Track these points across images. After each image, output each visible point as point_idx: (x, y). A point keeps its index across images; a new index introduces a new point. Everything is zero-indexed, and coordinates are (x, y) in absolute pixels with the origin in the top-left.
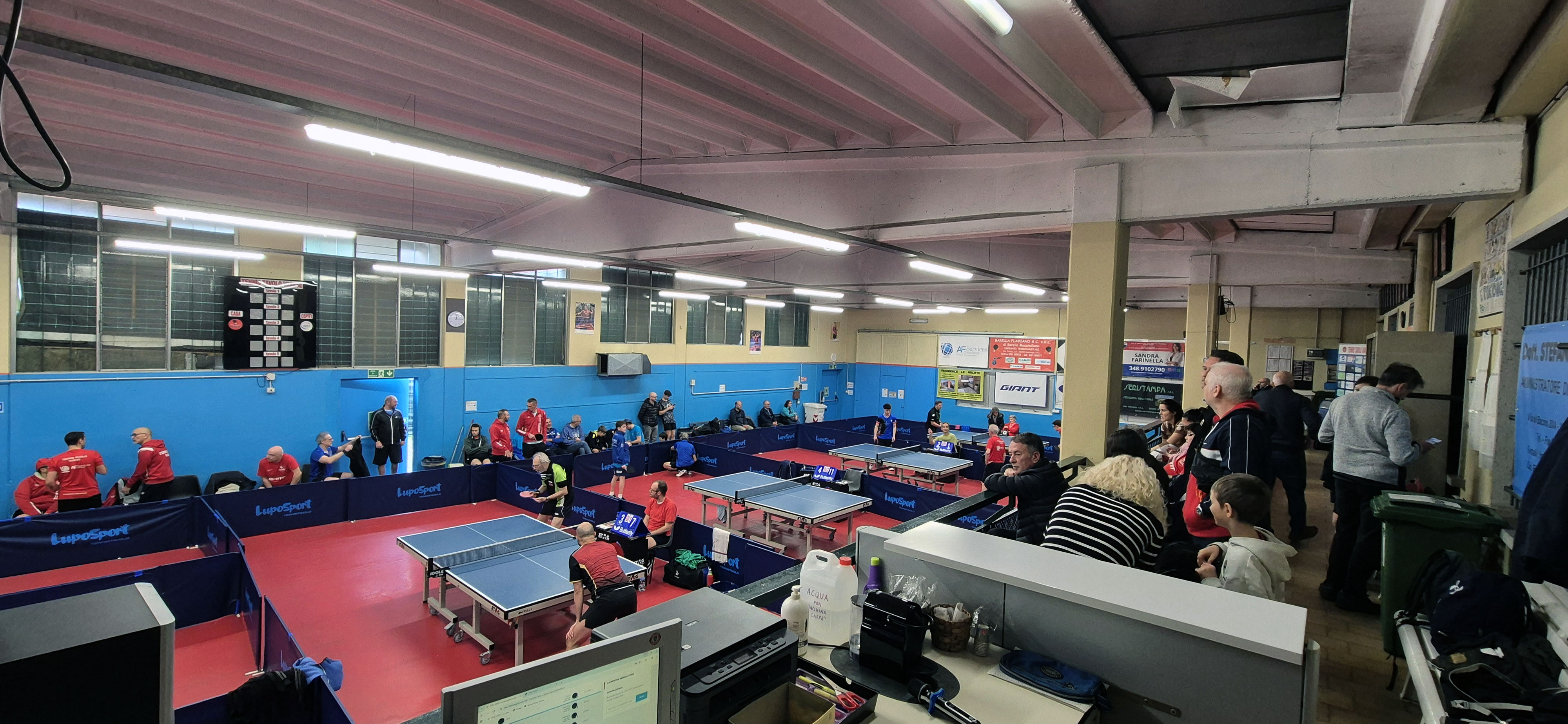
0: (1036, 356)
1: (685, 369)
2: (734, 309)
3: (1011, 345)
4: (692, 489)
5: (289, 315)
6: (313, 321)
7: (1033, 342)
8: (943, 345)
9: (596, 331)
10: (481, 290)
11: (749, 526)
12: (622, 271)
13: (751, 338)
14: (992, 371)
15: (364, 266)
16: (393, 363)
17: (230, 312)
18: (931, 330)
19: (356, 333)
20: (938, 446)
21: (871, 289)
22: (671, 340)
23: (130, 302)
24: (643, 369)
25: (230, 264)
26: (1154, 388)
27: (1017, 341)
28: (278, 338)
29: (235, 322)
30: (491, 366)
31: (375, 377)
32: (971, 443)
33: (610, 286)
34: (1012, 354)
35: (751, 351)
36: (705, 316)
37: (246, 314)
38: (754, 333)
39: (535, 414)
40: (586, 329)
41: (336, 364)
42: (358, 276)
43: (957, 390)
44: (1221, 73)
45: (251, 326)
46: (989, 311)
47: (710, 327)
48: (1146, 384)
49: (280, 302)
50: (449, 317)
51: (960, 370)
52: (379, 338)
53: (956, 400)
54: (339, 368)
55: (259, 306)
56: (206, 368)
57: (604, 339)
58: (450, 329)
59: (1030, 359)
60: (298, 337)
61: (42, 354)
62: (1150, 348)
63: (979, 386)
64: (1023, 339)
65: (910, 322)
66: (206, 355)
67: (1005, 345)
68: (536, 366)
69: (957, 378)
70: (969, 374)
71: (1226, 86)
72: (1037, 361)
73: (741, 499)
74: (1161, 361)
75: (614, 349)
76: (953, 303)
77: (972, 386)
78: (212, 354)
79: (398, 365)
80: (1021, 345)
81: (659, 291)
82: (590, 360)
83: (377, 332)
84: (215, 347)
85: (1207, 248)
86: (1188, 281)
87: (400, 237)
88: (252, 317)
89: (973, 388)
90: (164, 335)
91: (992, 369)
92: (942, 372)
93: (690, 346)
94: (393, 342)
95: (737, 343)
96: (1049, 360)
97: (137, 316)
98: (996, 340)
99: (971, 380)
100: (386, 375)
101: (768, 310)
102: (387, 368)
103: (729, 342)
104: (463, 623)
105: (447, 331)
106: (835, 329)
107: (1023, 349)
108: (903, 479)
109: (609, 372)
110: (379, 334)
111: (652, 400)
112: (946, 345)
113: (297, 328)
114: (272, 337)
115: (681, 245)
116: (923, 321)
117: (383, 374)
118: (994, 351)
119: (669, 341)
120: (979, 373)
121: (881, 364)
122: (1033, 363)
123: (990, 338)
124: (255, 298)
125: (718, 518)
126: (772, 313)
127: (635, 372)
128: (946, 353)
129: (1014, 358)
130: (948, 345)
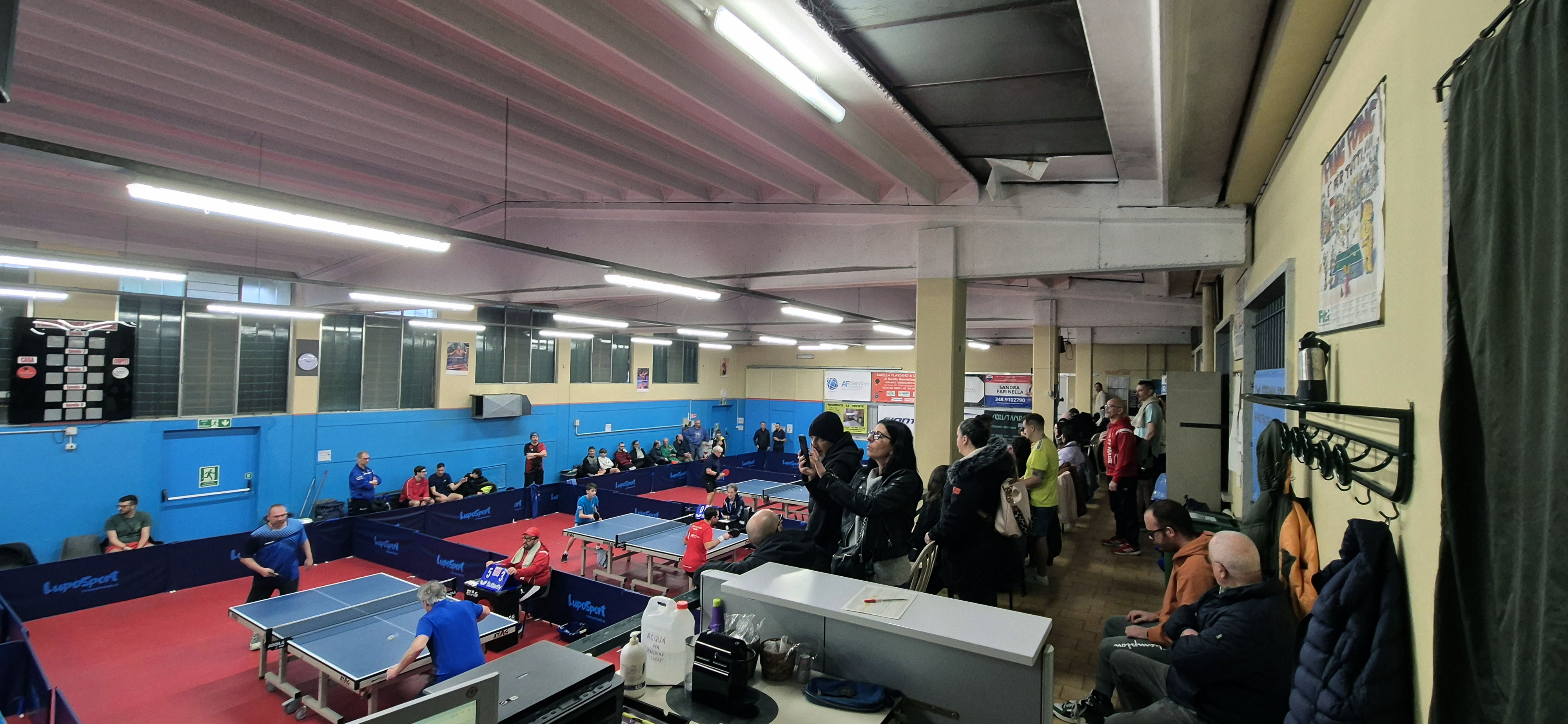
0: (913, 389)
1: (569, 408)
2: (621, 347)
5: (98, 361)
6: (129, 367)
7: (911, 376)
8: (829, 379)
9: (471, 372)
10: (338, 329)
11: (632, 569)
12: (499, 309)
13: (638, 376)
14: (874, 404)
15: (198, 305)
16: (230, 412)
17: (20, 357)
18: (817, 365)
19: (186, 379)
21: (755, 328)
22: (553, 379)
24: (523, 409)
25: (22, 304)
26: (1017, 417)
27: (896, 375)
28: (83, 387)
29: (26, 369)
30: (347, 411)
31: (207, 427)
33: (486, 326)
34: (892, 388)
35: (639, 390)
36: (590, 354)
37: (42, 360)
38: (641, 371)
40: (459, 369)
41: (157, 414)
42: (189, 315)
44: (1026, 158)
45: (48, 374)
46: (869, 347)
47: (595, 366)
48: (1010, 413)
49: (86, 346)
50: (300, 359)
51: (845, 404)
52: (212, 384)
54: (161, 419)
55: (59, 351)
57: (479, 380)
58: (301, 372)
59: (909, 392)
60: (110, 386)
62: (1012, 381)
63: (863, 418)
64: (901, 374)
65: (797, 358)
67: (886, 379)
68: (401, 410)
70: (854, 408)
71: (1030, 168)
73: (623, 543)
74: (1022, 392)
75: (490, 390)
76: (836, 339)
77: (859, 418)
79: (236, 413)
80: (900, 379)
81: (540, 330)
82: (463, 403)
83: (211, 378)
85: (1047, 294)
86: (1033, 323)
87: (242, 273)
88: (49, 363)
89: (858, 421)
91: (874, 402)
93: (573, 384)
94: (231, 389)
95: (623, 380)
98: (877, 375)
99: (855, 413)
100: (220, 424)
101: (655, 348)
102: (222, 417)
103: (616, 380)
104: (306, 698)
105: (297, 375)
106: (724, 365)
107: (902, 383)
109: (484, 414)
110: (214, 379)
112: (831, 380)
113: (109, 377)
114: (75, 386)
115: (557, 289)
116: (810, 357)
117: (217, 424)
118: (876, 385)
119: (551, 381)
120: (863, 406)
121: (770, 399)
122: (911, 396)
123: (872, 373)
124: (54, 342)
125: (600, 566)
126: (659, 350)
127: (514, 413)
128: (832, 387)
129: (894, 392)
130: (833, 380)
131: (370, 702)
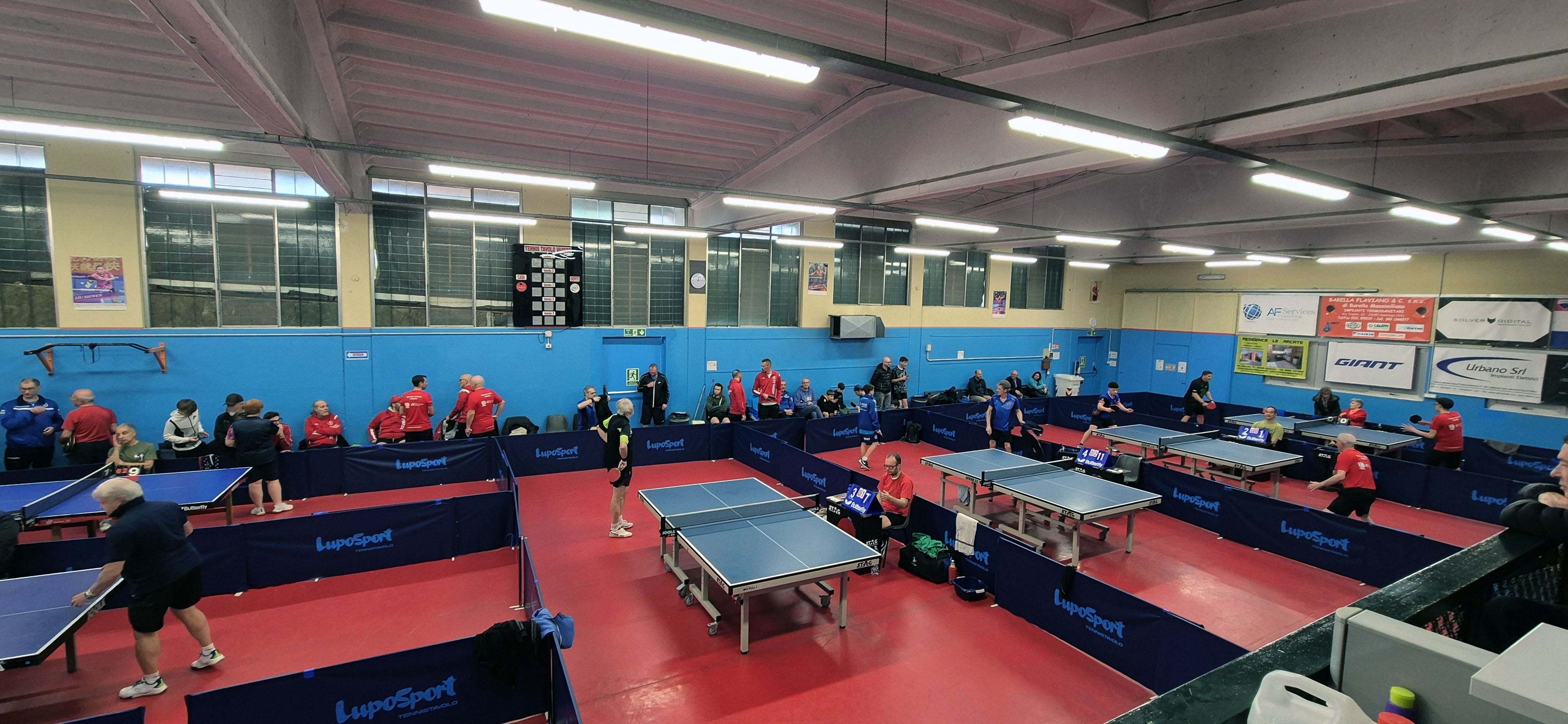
0: (1397, 319)
1: (921, 332)
2: (976, 269)
3: (1356, 306)
4: (930, 464)
6: (580, 284)
7: (1394, 301)
8: (1247, 306)
9: (829, 293)
10: (720, 253)
12: (855, 229)
13: (994, 299)
14: (1321, 340)
15: (620, 231)
16: (645, 323)
17: (517, 275)
18: (1229, 288)
19: (615, 294)
20: (1245, 433)
21: (1157, 234)
22: (906, 302)
23: (448, 267)
24: (877, 331)
25: (517, 231)
27: (1365, 300)
28: (553, 299)
29: (521, 284)
30: (729, 327)
31: (629, 335)
32: (1292, 432)
33: (843, 242)
34: (1357, 318)
35: (994, 315)
36: (943, 276)
37: (529, 277)
38: (998, 294)
39: (769, 376)
40: (819, 290)
41: (599, 323)
42: (616, 241)
45: (533, 288)
46: (1323, 260)
47: (949, 288)
49: (554, 267)
50: (692, 279)
51: (1270, 339)
52: (633, 299)
53: (1264, 376)
54: (601, 327)
55: (538, 270)
56: (502, 326)
57: (837, 301)
58: (693, 290)
59: (1389, 324)
60: (569, 298)
61: (391, 313)
63: (1300, 359)
64: (1376, 298)
65: (1199, 279)
66: (501, 314)
68: (770, 327)
69: (1266, 348)
70: (1285, 344)
72: (1399, 327)
73: (988, 481)
75: (846, 311)
76: (1271, 250)
77: (1288, 359)
78: (505, 313)
79: (649, 325)
80: (1372, 306)
81: (895, 247)
82: (823, 323)
83: (632, 295)
84: (507, 307)
87: (649, 201)
88: (534, 280)
89: (1291, 362)
90: (471, 297)
91: (1322, 337)
92: (1244, 342)
93: (925, 308)
94: (645, 303)
95: (978, 305)
96: (1422, 326)
97: (453, 281)
99: (1287, 351)
100: (639, 334)
101: (1015, 267)
102: (639, 327)
103: (969, 305)
104: (693, 586)
105: (690, 293)
106: (1095, 289)
107: (1376, 311)
108: (1196, 471)
109: (841, 334)
110: (633, 296)
111: (885, 366)
112: (1251, 307)
113: (568, 291)
114: (549, 298)
115: (924, 182)
116: (1218, 277)
117: (637, 333)
118: (1327, 314)
119: (904, 303)
120: (1301, 343)
121: (1155, 330)
122: (1392, 330)
123: (1320, 297)
124: (535, 263)
125: (961, 501)
126: (1020, 270)
127: (868, 335)
128: (1252, 317)
129: (1360, 323)
130: (1253, 307)
131: (742, 607)
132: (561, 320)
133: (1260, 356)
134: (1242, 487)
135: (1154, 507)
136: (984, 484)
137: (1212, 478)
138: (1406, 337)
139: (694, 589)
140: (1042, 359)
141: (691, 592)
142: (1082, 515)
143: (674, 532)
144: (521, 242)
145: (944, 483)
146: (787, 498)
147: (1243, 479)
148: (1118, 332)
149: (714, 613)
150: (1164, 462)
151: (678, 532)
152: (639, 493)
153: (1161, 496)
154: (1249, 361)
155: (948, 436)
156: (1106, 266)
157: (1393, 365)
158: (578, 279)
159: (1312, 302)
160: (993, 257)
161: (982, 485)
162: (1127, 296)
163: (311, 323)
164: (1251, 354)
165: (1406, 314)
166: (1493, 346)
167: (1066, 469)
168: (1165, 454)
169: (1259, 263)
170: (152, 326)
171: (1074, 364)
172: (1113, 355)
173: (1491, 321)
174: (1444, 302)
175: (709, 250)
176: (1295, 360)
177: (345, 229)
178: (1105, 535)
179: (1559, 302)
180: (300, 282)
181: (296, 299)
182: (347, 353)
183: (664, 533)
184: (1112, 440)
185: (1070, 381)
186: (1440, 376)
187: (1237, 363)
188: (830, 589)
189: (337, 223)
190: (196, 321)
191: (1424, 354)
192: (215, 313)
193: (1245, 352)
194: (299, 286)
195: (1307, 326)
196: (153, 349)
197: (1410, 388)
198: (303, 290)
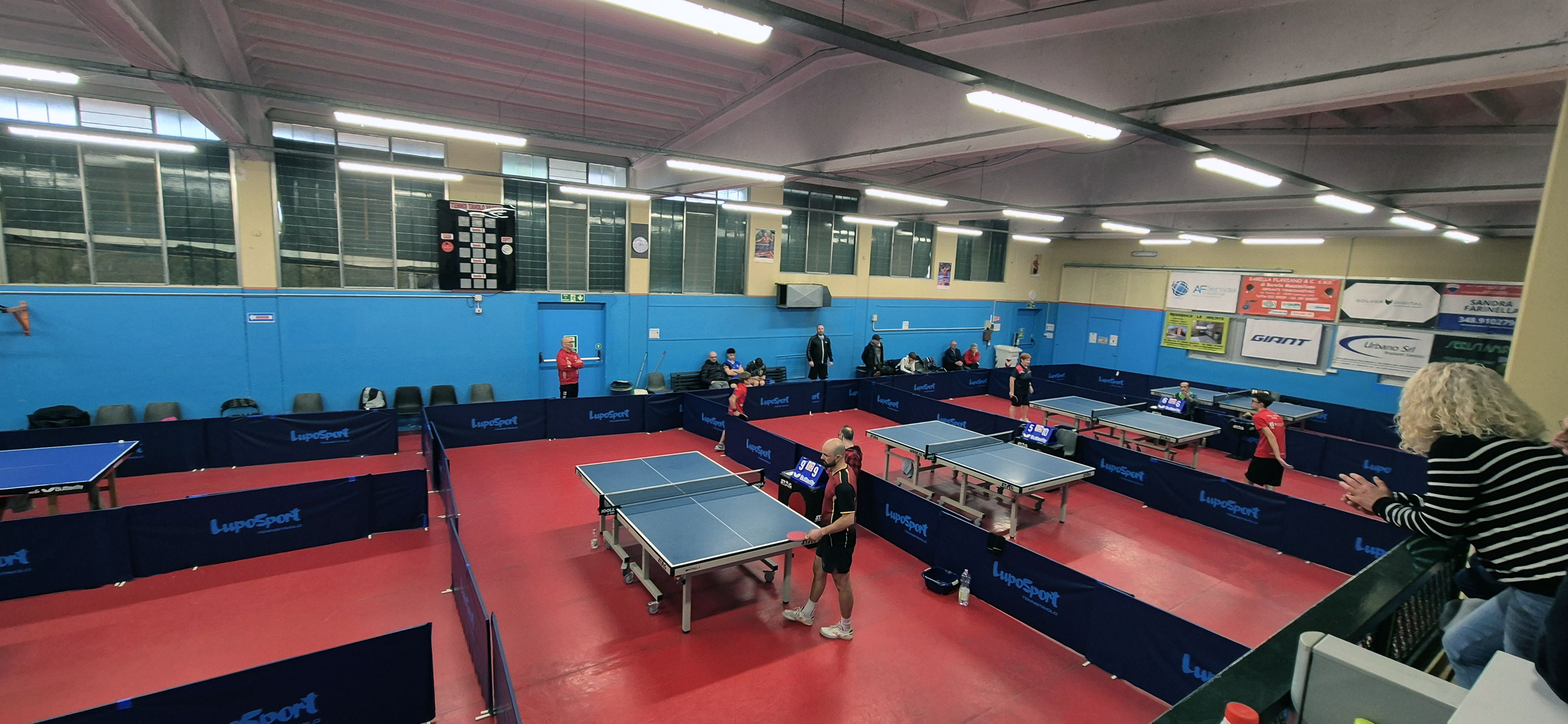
0: (1307, 299)
1: (867, 302)
2: (923, 240)
3: (1272, 285)
4: (875, 437)
6: (512, 245)
7: (1306, 281)
8: (1175, 283)
9: (775, 261)
10: (663, 216)
12: (803, 195)
13: (940, 271)
14: (1240, 316)
15: (556, 189)
16: (584, 289)
17: (442, 234)
18: (1160, 265)
19: (551, 257)
20: (1164, 404)
22: (853, 271)
23: (363, 224)
24: (824, 300)
25: (441, 187)
26: (1499, 348)
27: (1281, 280)
28: (483, 261)
29: (447, 244)
31: (567, 301)
32: (1210, 404)
33: (790, 210)
34: (1272, 297)
35: (939, 286)
36: (891, 246)
37: (456, 237)
38: (943, 266)
40: (766, 257)
41: (534, 288)
42: (551, 201)
43: (1189, 338)
45: (461, 249)
46: (1246, 241)
47: (895, 259)
48: (1485, 341)
49: (484, 227)
50: (634, 242)
51: (1195, 315)
52: (571, 263)
53: (1188, 350)
54: (536, 292)
55: (466, 229)
56: (426, 288)
57: (783, 269)
58: (635, 255)
59: (1300, 303)
60: (501, 259)
61: (300, 272)
62: (1498, 293)
63: (1220, 334)
64: (1291, 278)
66: (426, 275)
67: (1263, 285)
68: (716, 295)
69: (1191, 324)
70: (1208, 320)
72: (1310, 306)
73: (932, 454)
75: (793, 279)
77: (1210, 334)
78: (430, 275)
79: (588, 290)
80: (1287, 286)
81: (843, 216)
82: (770, 291)
83: (570, 258)
84: (431, 268)
87: (589, 160)
88: (461, 240)
89: (1212, 337)
90: (391, 257)
91: (1242, 314)
92: (1171, 318)
93: (873, 278)
94: (584, 268)
95: (923, 275)
96: (1329, 306)
97: (370, 238)
99: (1210, 327)
100: (577, 299)
101: (961, 239)
102: (578, 292)
103: (914, 275)
104: (634, 565)
105: (632, 257)
106: (1036, 263)
107: (1290, 291)
108: (1124, 442)
109: (788, 302)
112: (1179, 284)
113: (499, 253)
114: (478, 260)
116: (1150, 254)
117: (575, 299)
118: (1247, 292)
119: (851, 272)
120: (1223, 319)
121: (1090, 304)
122: (1303, 309)
123: (1242, 276)
124: (463, 221)
125: (905, 474)
126: (965, 242)
127: (815, 304)
128: (1178, 293)
129: (1276, 302)
130: (1182, 284)
131: (684, 587)
132: (493, 284)
133: (1184, 331)
134: (1166, 457)
135: (1087, 479)
136: (928, 457)
137: (1139, 449)
138: (1315, 316)
139: (636, 569)
140: (983, 330)
141: (631, 570)
142: (1021, 489)
143: (613, 510)
144: (447, 198)
145: (888, 455)
146: (733, 474)
147: (1167, 450)
148: (1056, 305)
149: (655, 592)
150: (1095, 433)
151: (618, 510)
152: (576, 468)
153: (1094, 469)
154: (1175, 336)
155: (892, 407)
156: (1047, 241)
157: (1302, 341)
158: (510, 240)
159: (1233, 281)
160: (940, 229)
161: (926, 458)
162: (1065, 270)
163: (205, 281)
164: (1177, 329)
165: (1317, 294)
166: (1389, 326)
167: (1006, 441)
168: (1096, 426)
169: (1189, 242)
170: (11, 281)
171: (1013, 335)
172: (1050, 327)
173: (1388, 302)
174: (1349, 284)
175: (652, 212)
176: (1216, 336)
177: (242, 178)
178: (1040, 506)
179: (1448, 286)
180: (190, 235)
181: (187, 254)
182: (250, 315)
183: (603, 511)
184: (1047, 412)
185: (1010, 352)
186: (1341, 353)
187: (1164, 337)
188: (774, 565)
189: (232, 170)
190: (63, 278)
191: (1329, 332)
192: (88, 269)
193: (1171, 327)
194: (190, 240)
195: (1228, 304)
196: (12, 308)
197: (1315, 363)
198: (195, 244)
